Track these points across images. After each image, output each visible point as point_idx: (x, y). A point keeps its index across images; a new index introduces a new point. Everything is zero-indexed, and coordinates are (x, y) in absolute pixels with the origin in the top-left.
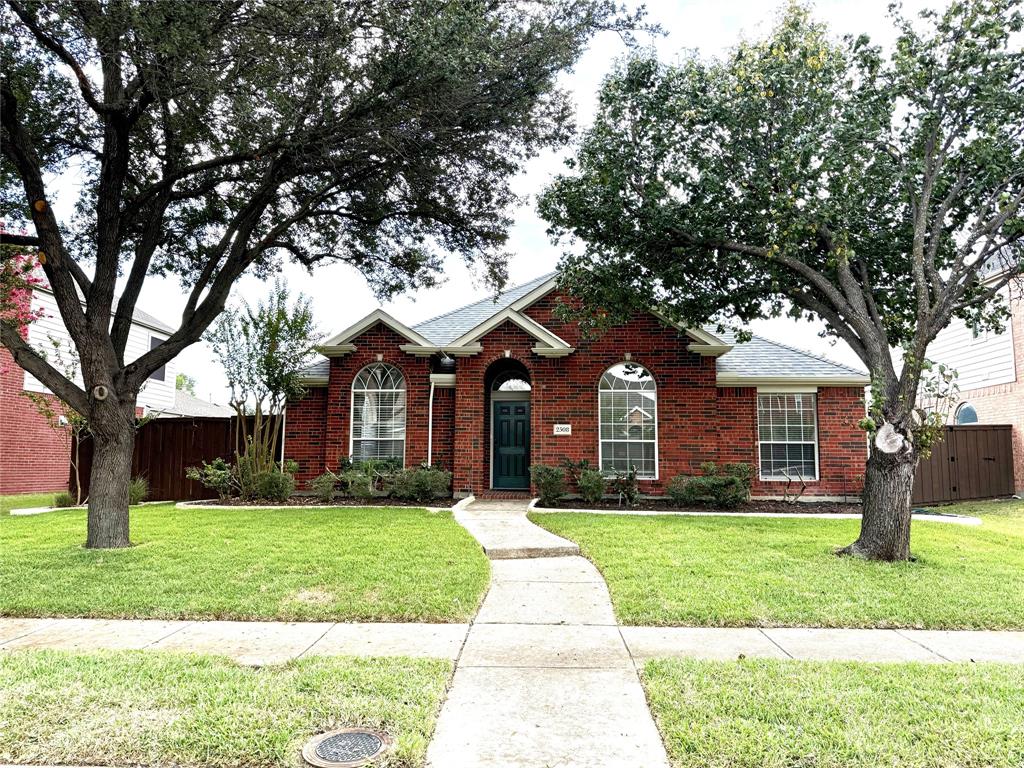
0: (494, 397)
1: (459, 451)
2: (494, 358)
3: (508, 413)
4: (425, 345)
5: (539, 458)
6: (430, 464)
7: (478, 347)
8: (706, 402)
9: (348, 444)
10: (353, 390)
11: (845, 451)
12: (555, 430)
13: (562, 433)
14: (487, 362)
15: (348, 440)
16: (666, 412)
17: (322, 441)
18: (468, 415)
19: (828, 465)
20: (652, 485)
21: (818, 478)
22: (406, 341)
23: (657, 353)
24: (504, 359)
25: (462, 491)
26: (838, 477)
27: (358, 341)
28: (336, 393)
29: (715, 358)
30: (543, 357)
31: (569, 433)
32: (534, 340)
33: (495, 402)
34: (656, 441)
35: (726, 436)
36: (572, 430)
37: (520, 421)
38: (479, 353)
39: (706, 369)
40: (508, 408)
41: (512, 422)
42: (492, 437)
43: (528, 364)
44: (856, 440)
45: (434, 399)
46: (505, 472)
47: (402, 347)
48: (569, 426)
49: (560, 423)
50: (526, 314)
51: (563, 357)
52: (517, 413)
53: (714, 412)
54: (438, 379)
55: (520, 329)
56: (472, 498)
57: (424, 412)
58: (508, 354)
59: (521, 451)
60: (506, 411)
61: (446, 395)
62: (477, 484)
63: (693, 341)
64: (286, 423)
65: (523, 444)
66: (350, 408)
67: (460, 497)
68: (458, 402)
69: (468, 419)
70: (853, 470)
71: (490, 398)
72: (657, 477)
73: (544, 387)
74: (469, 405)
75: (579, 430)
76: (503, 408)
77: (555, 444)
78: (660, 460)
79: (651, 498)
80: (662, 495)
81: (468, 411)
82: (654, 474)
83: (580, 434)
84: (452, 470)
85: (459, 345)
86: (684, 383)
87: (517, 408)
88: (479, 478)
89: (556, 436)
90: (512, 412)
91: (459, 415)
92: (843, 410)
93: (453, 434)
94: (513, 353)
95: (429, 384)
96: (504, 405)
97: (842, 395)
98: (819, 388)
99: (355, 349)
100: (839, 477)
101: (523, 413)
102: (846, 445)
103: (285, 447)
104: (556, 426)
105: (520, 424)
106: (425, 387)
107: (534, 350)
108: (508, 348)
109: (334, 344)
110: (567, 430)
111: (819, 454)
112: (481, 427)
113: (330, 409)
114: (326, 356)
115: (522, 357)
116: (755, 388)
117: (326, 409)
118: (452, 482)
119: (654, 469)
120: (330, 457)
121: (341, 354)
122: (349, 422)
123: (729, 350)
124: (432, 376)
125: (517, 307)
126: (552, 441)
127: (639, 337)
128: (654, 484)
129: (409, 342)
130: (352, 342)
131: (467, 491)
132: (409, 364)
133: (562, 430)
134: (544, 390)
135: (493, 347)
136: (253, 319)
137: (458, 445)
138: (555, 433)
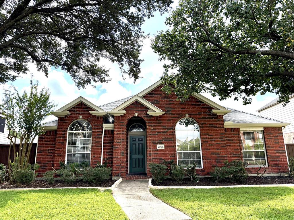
0: (130, 134)
1: (115, 157)
2: (131, 116)
3: (136, 141)
4: (100, 111)
5: (151, 160)
6: (102, 164)
7: (124, 112)
8: (220, 134)
9: (65, 155)
10: (68, 131)
11: (277, 154)
12: (157, 147)
13: (161, 148)
14: (128, 118)
15: (65, 154)
16: (205, 139)
17: (53, 154)
18: (119, 141)
19: (271, 160)
20: (201, 171)
21: (267, 166)
22: (93, 110)
23: (199, 114)
24: (135, 117)
25: (116, 176)
26: (275, 165)
27: (71, 110)
28: (61, 133)
29: (223, 115)
30: (152, 116)
31: (164, 148)
32: (148, 109)
33: (130, 136)
34: (201, 151)
35: (229, 148)
36: (165, 147)
37: (141, 144)
38: (125, 114)
39: (219, 120)
40: (136, 139)
41: (137, 145)
42: (129, 151)
43: (145, 119)
44: (281, 149)
45: (104, 135)
46: (134, 166)
47: (91, 112)
48: (163, 145)
49: (160, 144)
50: (144, 98)
51: (160, 116)
52: (139, 141)
53: (224, 138)
54: (106, 126)
55: (142, 104)
56: (121, 180)
57: (100, 140)
58: (136, 115)
59: (141, 156)
60: (135, 140)
61: (110, 133)
62: (123, 172)
63: (214, 109)
64: (38, 146)
65: (142, 154)
66: (66, 139)
67: (116, 179)
68: (115, 136)
69: (119, 143)
70: (282, 162)
71: (128, 135)
72: (202, 167)
73: (152, 128)
74: (119, 137)
75: (168, 147)
76: (134, 139)
77: (158, 153)
78: (203, 160)
79: (200, 177)
80: (205, 175)
81: (119, 140)
82: (201, 166)
83: (168, 149)
84: (111, 166)
85: (116, 111)
86: (211, 126)
87: (139, 139)
88: (124, 169)
89: (158, 150)
90: (137, 140)
91: (115, 141)
92: (274, 137)
93: (113, 150)
94: (139, 114)
95: (102, 128)
96: (134, 137)
97: (273, 131)
98: (264, 128)
99: (69, 113)
100: (277, 165)
101: (142, 140)
102: (277, 151)
103: (37, 157)
104: (158, 145)
105: (140, 145)
106: (101, 130)
107: (148, 113)
108: (136, 112)
109: (60, 111)
110: (162, 147)
111: (267, 156)
112: (125, 146)
113: (57, 140)
114: (57, 116)
115: (142, 116)
116: (239, 128)
117: (55, 140)
118: (112, 172)
119: (201, 164)
120: (56, 161)
121: (63, 116)
122: (66, 146)
123: (228, 113)
124: (104, 125)
125: (140, 95)
126: (156, 152)
127: (191, 107)
128: (202, 171)
129: (94, 110)
130: (68, 111)
131: (118, 176)
132: (94, 120)
133: (161, 147)
134: (152, 130)
135: (130, 112)
136: (20, 98)
137: (115, 155)
138: (158, 148)
